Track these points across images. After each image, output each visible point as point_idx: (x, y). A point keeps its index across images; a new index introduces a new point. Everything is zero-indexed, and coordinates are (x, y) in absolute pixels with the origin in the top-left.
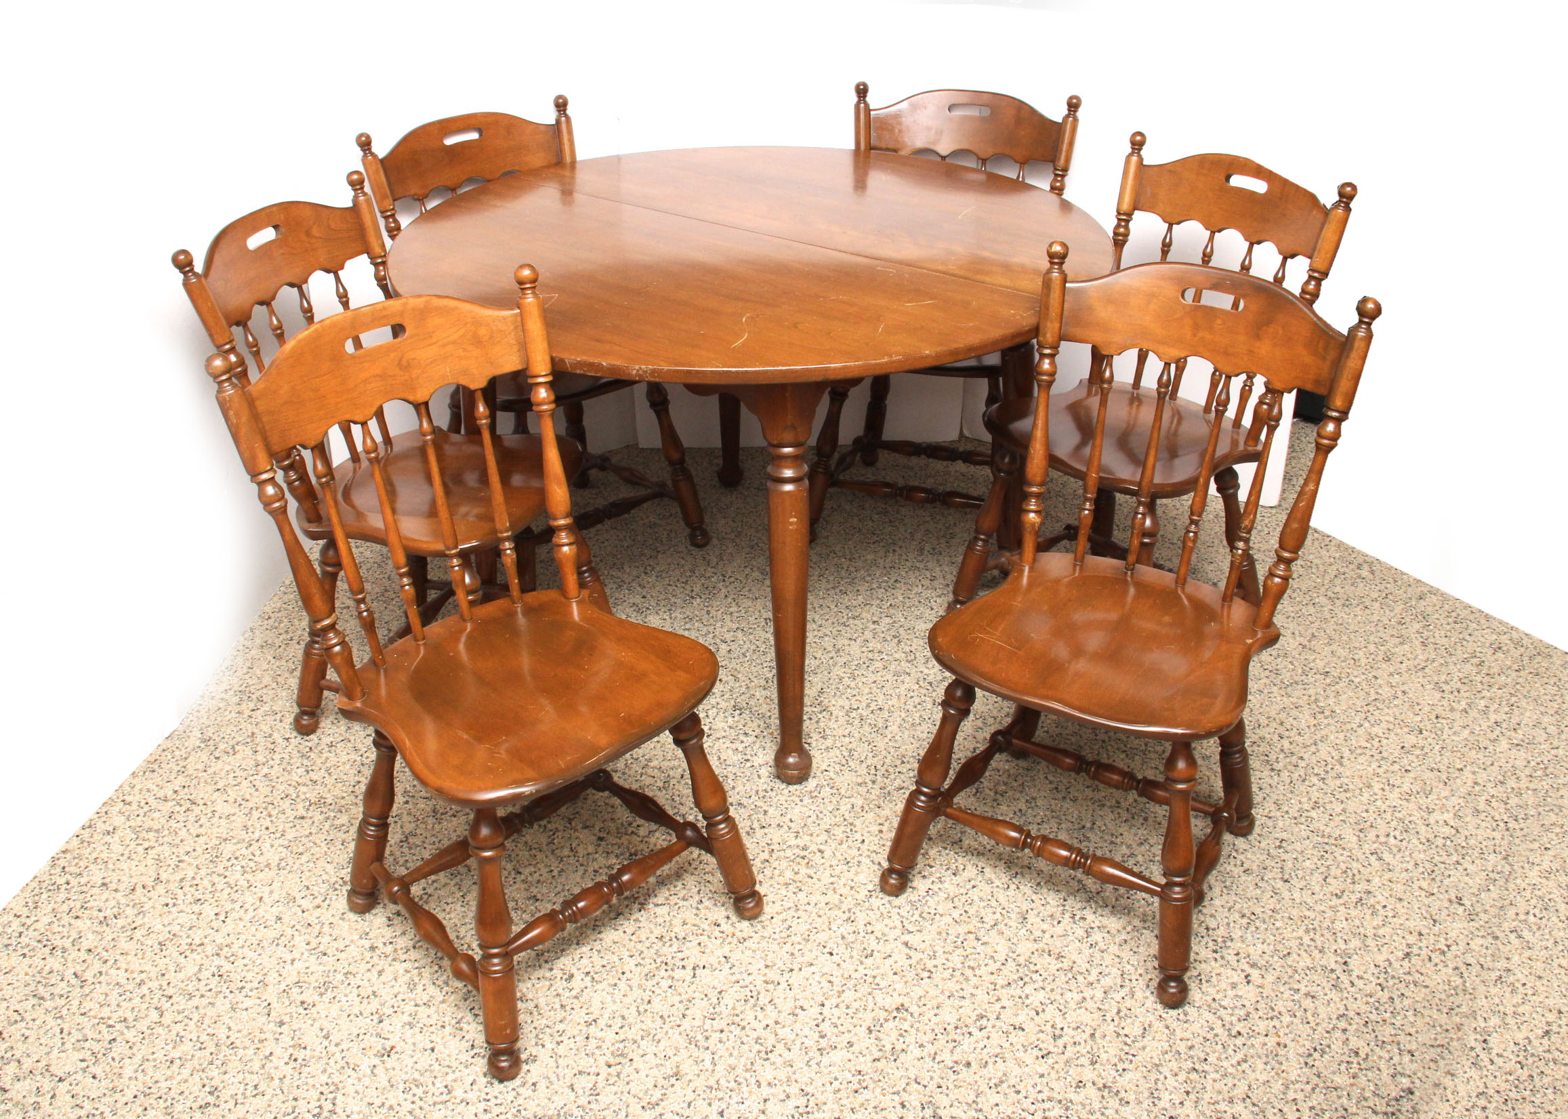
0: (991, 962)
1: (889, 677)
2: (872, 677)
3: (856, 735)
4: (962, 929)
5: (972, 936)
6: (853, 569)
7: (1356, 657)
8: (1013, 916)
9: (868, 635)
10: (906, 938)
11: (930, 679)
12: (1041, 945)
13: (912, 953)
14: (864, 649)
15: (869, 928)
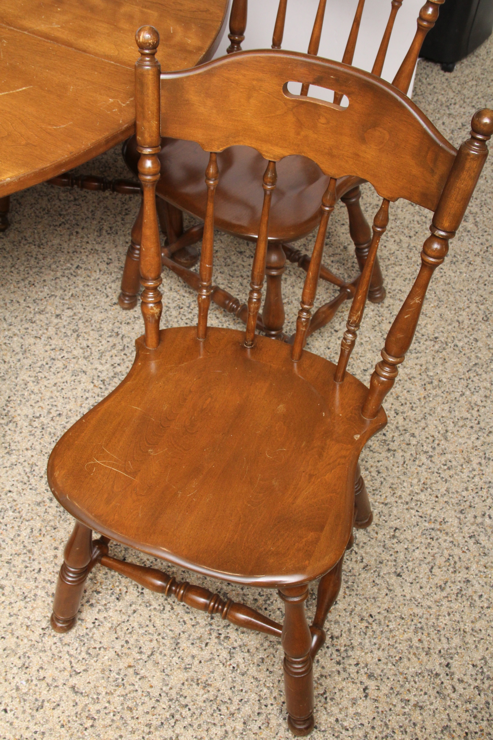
0: (147, 699)
1: (68, 378)
2: (53, 379)
3: (38, 447)
4: (122, 664)
5: (131, 670)
6: (40, 257)
7: (460, 319)
8: (167, 642)
9: (52, 331)
10: (74, 681)
11: (103, 376)
12: (191, 673)
13: (78, 698)
14: (48, 348)
15: (42, 674)
